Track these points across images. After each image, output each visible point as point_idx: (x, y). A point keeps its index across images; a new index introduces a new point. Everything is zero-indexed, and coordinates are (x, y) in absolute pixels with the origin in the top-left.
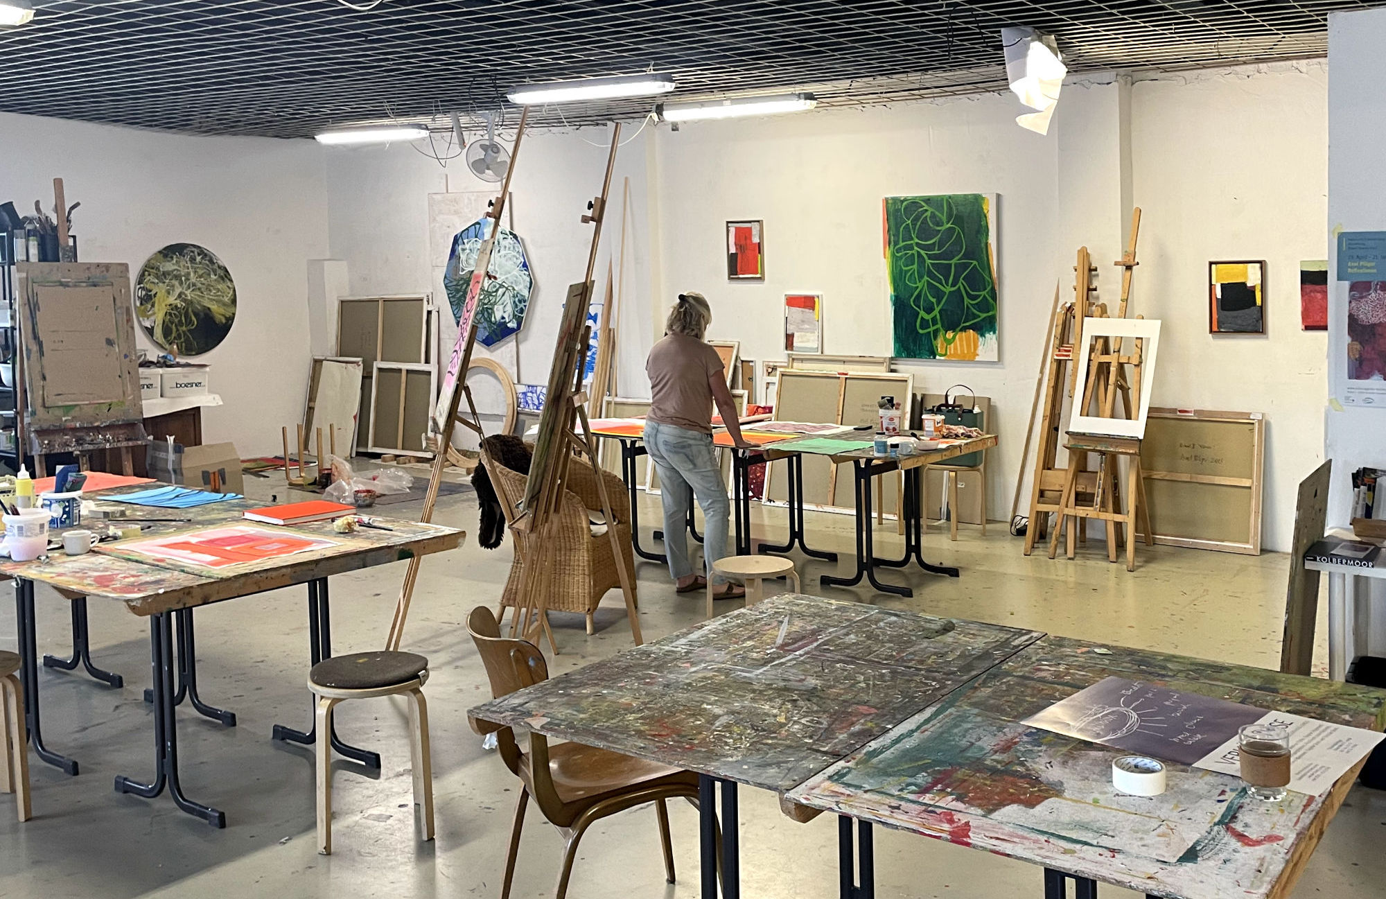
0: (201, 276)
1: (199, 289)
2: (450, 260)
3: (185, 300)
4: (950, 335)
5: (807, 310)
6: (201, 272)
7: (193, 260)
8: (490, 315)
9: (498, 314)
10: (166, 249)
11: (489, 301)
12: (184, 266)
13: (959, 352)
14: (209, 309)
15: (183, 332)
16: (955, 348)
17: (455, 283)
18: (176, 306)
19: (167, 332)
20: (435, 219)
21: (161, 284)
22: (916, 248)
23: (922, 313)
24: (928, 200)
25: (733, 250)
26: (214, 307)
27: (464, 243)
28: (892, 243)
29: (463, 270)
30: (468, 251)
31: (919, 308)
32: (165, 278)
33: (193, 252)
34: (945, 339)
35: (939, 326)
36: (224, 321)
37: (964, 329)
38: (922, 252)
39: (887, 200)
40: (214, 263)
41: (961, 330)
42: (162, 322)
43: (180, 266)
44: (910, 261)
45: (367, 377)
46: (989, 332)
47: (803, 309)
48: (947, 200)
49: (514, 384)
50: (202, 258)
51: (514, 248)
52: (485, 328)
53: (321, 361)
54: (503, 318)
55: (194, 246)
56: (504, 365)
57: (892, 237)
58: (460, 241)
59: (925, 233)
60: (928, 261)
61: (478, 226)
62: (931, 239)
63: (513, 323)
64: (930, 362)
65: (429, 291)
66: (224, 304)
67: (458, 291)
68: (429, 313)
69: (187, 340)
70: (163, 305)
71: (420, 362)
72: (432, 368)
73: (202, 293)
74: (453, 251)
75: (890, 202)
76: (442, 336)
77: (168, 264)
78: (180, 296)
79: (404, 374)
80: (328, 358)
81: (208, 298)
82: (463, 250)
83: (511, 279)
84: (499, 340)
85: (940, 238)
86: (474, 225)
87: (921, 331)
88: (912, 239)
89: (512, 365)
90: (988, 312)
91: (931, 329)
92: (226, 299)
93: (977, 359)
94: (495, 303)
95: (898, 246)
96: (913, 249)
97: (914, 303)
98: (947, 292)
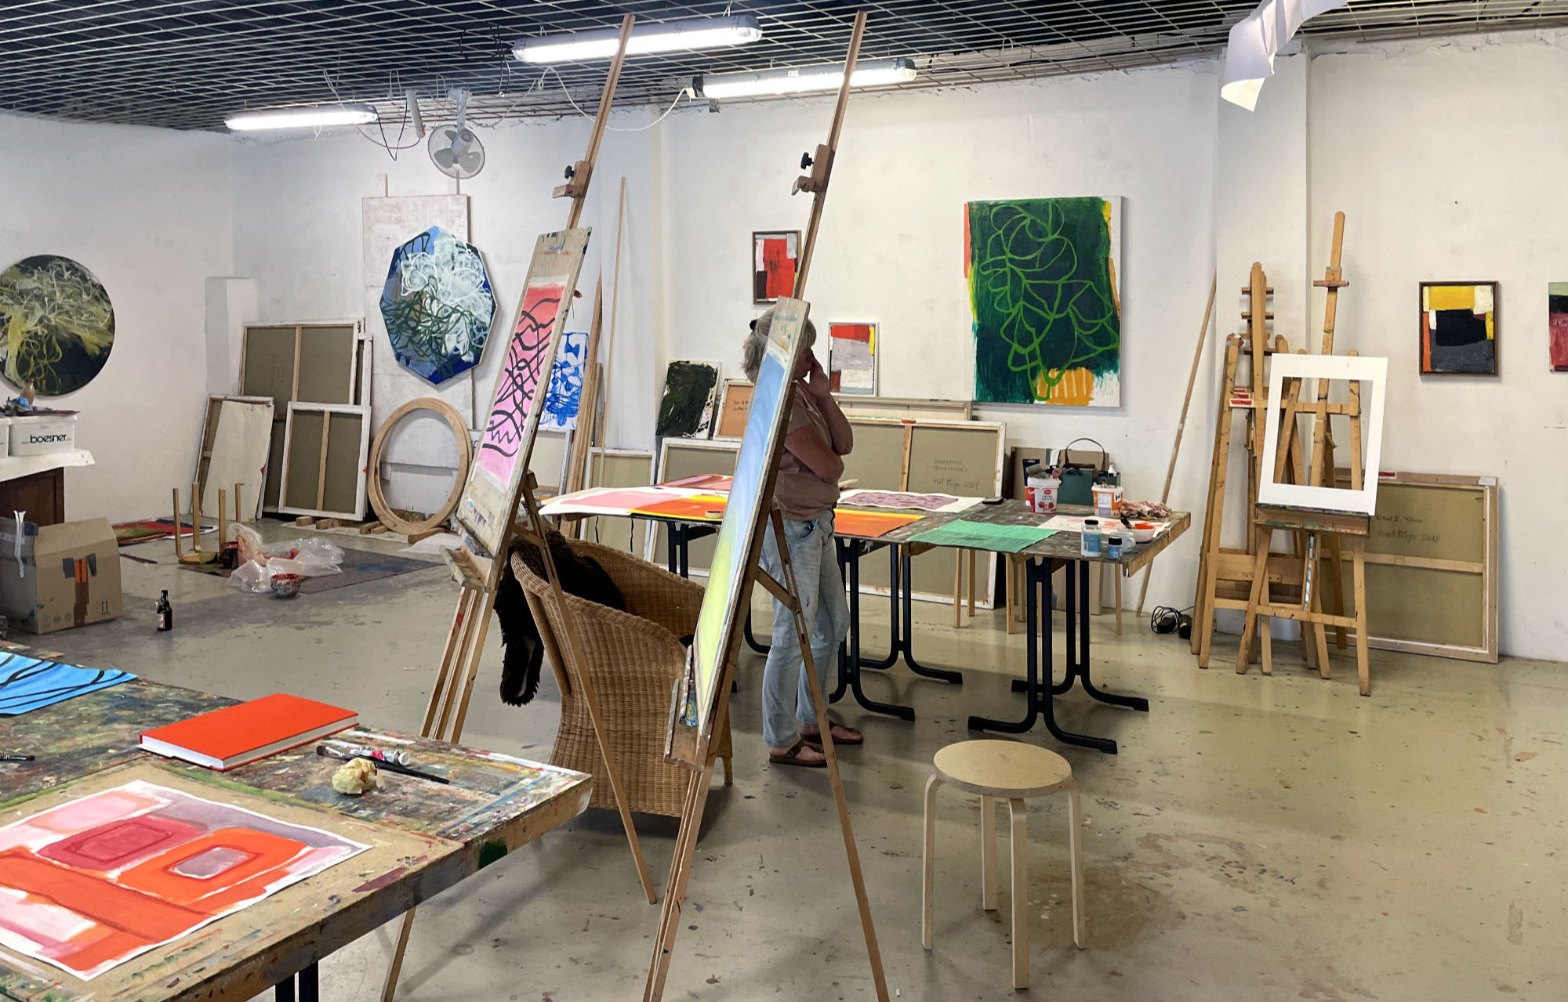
0: (69, 297)
1: (67, 312)
2: (389, 277)
3: (47, 327)
4: (1054, 374)
5: (859, 342)
6: (69, 291)
7: (60, 276)
8: (439, 346)
9: (450, 344)
10: (25, 261)
11: (439, 329)
12: (48, 284)
13: (1066, 396)
14: (79, 337)
15: (45, 366)
16: (1061, 390)
17: (395, 306)
18: (36, 334)
19: (22, 365)
20: (370, 229)
21: (16, 307)
22: (1008, 264)
23: (1016, 347)
24: (1027, 205)
25: (761, 267)
26: (86, 336)
27: (407, 258)
28: (977, 259)
29: (406, 291)
30: (412, 268)
31: (1013, 340)
32: (23, 297)
33: (60, 266)
34: (1048, 379)
35: (1039, 362)
36: (97, 352)
37: (1073, 367)
38: (1018, 270)
39: (970, 205)
40: (87, 280)
41: (1069, 368)
42: (17, 353)
43: (42, 284)
44: (1001, 280)
45: (279, 421)
46: (1108, 370)
47: (854, 341)
48: (1053, 205)
49: (468, 430)
50: (72, 274)
51: (472, 264)
52: (432, 361)
53: (220, 401)
54: (456, 349)
55: (62, 258)
56: (456, 407)
57: (977, 252)
58: (403, 256)
59: (1022, 245)
60: (1025, 282)
61: (426, 238)
62: (1030, 254)
63: (469, 355)
64: (1027, 407)
65: (360, 316)
66: (99, 332)
67: (398, 317)
68: (361, 342)
69: (49, 377)
70: (19, 333)
71: (347, 402)
72: (364, 409)
73: (70, 317)
74: (393, 267)
75: (974, 207)
76: (376, 370)
77: (26, 280)
78: (41, 321)
79: (327, 417)
80: (229, 397)
81: (78, 324)
82: (407, 266)
83: (468, 302)
84: (451, 377)
85: (1042, 254)
86: (421, 236)
87: (1014, 369)
88: (1004, 253)
89: (467, 407)
90: (1107, 345)
91: (1029, 366)
92: (101, 325)
93: (1091, 403)
94: (447, 331)
95: (985, 263)
96: (1005, 266)
97: (1005, 334)
98: (1051, 320)
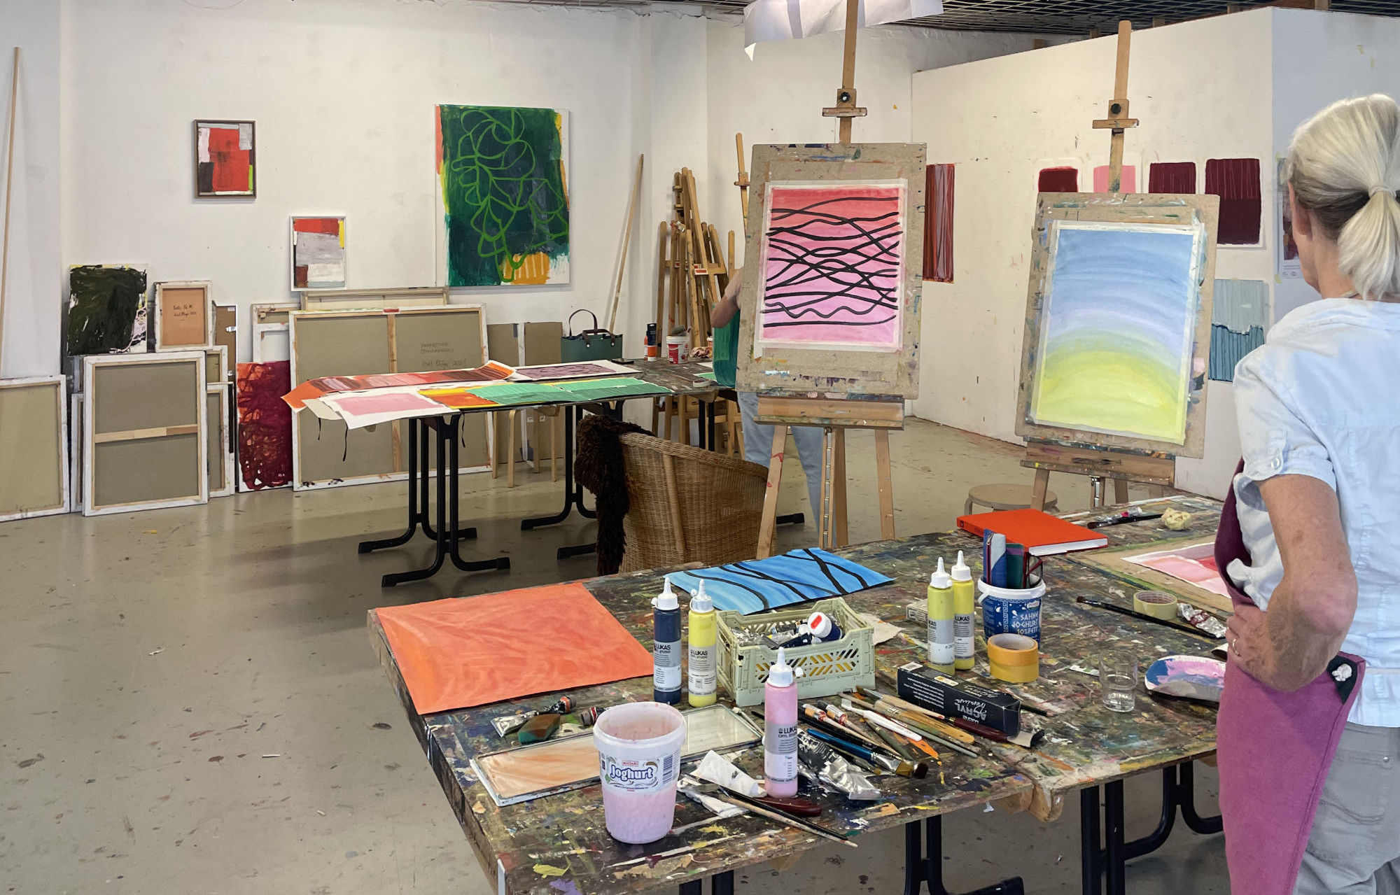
4: (517, 258)
5: (327, 236)
13: (528, 277)
16: (523, 272)
22: (477, 163)
23: (485, 236)
24: (493, 111)
25: (205, 159)
28: (448, 157)
31: (482, 230)
34: (512, 263)
35: (505, 248)
37: (534, 252)
38: (486, 168)
39: (441, 107)
41: (530, 253)
44: (471, 177)
46: (561, 253)
47: (321, 235)
48: (515, 113)
57: (448, 150)
59: (490, 146)
60: (492, 179)
62: (496, 154)
64: (495, 288)
75: (446, 109)
85: (507, 154)
88: (473, 153)
90: (560, 232)
91: (496, 252)
93: (548, 282)
95: (457, 160)
96: (474, 164)
97: (475, 224)
98: (515, 212)
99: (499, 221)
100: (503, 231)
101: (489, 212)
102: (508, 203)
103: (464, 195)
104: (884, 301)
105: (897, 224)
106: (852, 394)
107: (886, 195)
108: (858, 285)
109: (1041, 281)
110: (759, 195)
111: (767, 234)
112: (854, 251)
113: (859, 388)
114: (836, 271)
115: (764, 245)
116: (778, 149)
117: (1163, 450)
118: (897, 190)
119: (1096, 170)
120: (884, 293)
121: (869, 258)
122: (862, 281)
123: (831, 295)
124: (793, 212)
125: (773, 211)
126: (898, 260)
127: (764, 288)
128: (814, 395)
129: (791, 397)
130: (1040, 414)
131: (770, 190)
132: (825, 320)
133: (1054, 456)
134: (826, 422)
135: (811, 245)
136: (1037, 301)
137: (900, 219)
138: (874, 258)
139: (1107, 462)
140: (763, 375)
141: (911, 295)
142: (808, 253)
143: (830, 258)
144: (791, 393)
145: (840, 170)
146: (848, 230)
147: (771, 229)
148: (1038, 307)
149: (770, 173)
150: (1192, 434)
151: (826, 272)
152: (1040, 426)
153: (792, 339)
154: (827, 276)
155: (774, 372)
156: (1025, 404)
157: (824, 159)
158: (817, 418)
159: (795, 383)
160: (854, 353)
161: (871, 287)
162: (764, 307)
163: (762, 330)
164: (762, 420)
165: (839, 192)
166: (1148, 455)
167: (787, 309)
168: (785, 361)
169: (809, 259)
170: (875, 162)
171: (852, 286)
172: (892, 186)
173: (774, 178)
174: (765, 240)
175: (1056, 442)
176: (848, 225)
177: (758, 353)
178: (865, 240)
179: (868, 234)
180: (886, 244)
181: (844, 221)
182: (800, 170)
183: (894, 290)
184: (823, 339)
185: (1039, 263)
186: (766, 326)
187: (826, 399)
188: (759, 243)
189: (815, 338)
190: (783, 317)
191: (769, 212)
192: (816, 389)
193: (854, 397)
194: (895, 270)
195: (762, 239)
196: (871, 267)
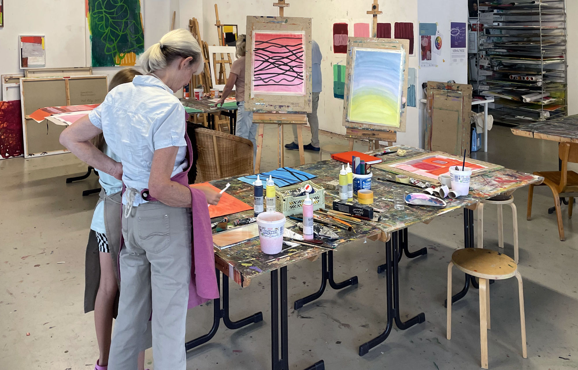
4: (122, 55)
5: (37, 44)
13: (127, 63)
16: (125, 61)
23: (107, 45)
28: (91, 10)
31: (106, 42)
34: (120, 57)
35: (116, 50)
37: (129, 52)
38: (108, 16)
44: (101, 19)
57: (91, 7)
59: (109, 6)
60: (110, 20)
62: (112, 10)
64: (112, 67)
85: (117, 10)
87: (107, 54)
88: (102, 9)
90: (140, 43)
91: (113, 52)
93: (135, 65)
95: (95, 12)
96: (103, 14)
97: (103, 40)
98: (121, 35)
99: (114, 39)
100: (116, 43)
101: (109, 35)
102: (118, 31)
103: (98, 28)
104: (299, 77)
105: (302, 48)
106: (289, 112)
107: (297, 37)
108: (289, 70)
109: (350, 69)
110: (250, 35)
111: (254, 51)
112: (287, 58)
113: (291, 109)
114: (281, 65)
115: (253, 55)
116: (257, 18)
117: (393, 130)
118: (301, 35)
119: (355, 25)
120: (298, 74)
121: (292, 61)
122: (290, 69)
123: (279, 74)
124: (263, 42)
125: (256, 42)
126: (303, 61)
127: (253, 71)
128: (275, 112)
129: (266, 113)
130: (351, 118)
131: (254, 34)
132: (277, 84)
133: (356, 133)
134: (280, 122)
135: (271, 55)
136: (349, 77)
137: (303, 46)
138: (294, 60)
139: (374, 134)
140: (254, 104)
141: (308, 74)
142: (270, 58)
143: (278, 60)
144: (266, 111)
145: (280, 27)
146: (284, 50)
147: (255, 49)
148: (349, 79)
149: (254, 27)
150: (402, 124)
151: (277, 65)
152: (351, 122)
153: (265, 91)
154: (277, 67)
155: (259, 103)
156: (345, 115)
157: (274, 22)
158: (276, 121)
159: (267, 107)
160: (289, 96)
161: (294, 71)
162: (254, 79)
163: (253, 87)
164: (255, 122)
165: (280, 35)
166: (388, 131)
167: (263, 80)
168: (263, 99)
169: (270, 60)
170: (293, 24)
171: (287, 71)
172: (299, 33)
173: (255, 29)
174: (253, 53)
175: (357, 128)
176: (284, 48)
177: (252, 96)
178: (291, 54)
179: (292, 51)
180: (299, 55)
181: (283, 46)
182: (265, 26)
183: (302, 73)
184: (277, 91)
185: (349, 63)
186: (255, 86)
187: (279, 113)
188: (251, 54)
189: (274, 90)
190: (261, 82)
191: (254, 42)
192: (275, 110)
193: (289, 113)
194: (302, 65)
195: (252, 52)
196: (293, 64)
